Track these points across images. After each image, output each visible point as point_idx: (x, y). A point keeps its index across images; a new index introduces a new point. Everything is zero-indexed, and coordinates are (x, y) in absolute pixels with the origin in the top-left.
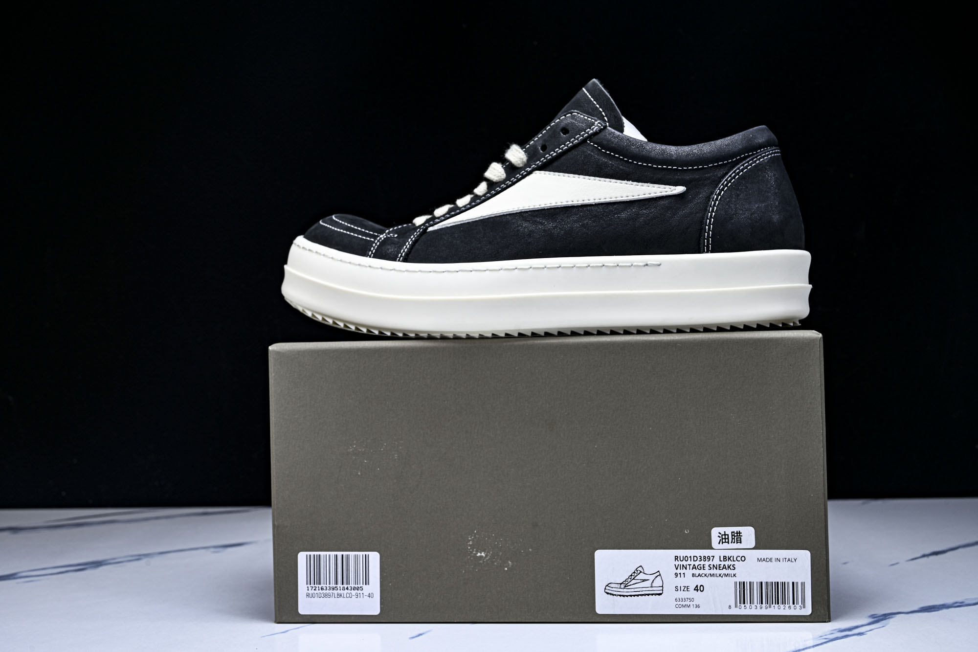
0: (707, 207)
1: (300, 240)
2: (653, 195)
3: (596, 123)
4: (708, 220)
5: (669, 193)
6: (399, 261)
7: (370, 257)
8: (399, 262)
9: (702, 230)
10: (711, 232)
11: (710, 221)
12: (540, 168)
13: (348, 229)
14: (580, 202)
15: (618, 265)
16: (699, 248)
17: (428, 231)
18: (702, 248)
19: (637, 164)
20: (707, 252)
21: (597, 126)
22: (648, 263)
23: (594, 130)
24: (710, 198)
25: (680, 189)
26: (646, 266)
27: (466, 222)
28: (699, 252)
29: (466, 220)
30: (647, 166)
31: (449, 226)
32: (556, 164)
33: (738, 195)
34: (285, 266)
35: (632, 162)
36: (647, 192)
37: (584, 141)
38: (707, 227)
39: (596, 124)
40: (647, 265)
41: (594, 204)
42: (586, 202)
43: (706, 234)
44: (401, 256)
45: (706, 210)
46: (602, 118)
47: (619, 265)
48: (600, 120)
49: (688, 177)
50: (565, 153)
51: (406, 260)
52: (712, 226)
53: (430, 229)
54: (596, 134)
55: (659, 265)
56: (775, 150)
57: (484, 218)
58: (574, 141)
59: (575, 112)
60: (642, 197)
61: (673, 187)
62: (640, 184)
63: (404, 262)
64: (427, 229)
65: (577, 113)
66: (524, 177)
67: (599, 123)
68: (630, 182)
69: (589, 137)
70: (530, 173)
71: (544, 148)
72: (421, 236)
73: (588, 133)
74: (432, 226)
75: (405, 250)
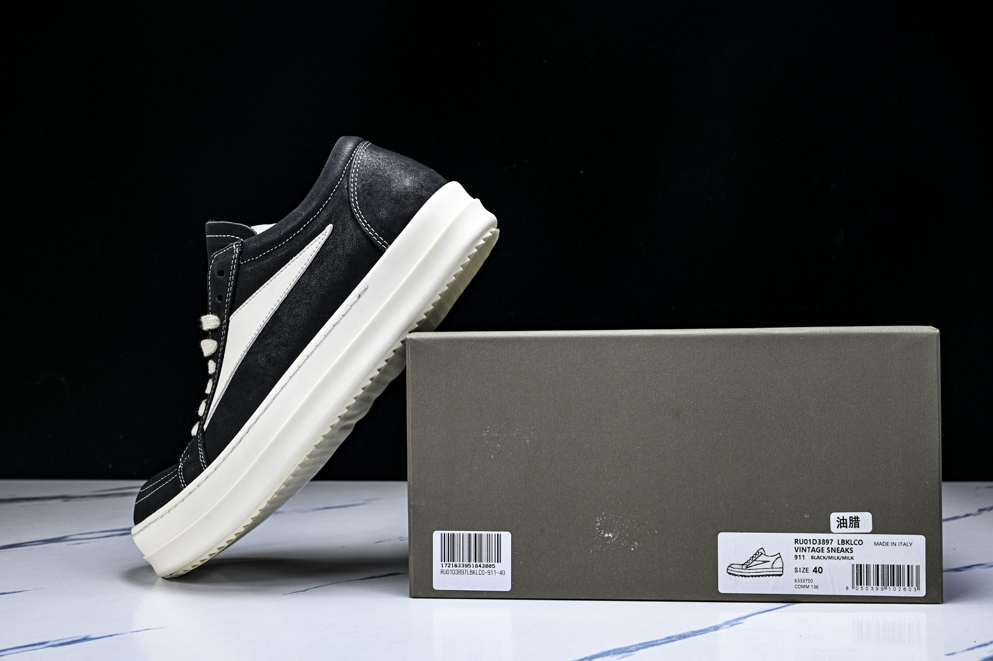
0: (356, 221)
2: (317, 250)
3: (234, 246)
4: (366, 228)
5: (325, 238)
6: (205, 468)
7: (185, 487)
8: (207, 469)
9: (369, 238)
10: (376, 233)
11: (368, 227)
12: (231, 312)
14: (278, 304)
15: (343, 315)
16: (380, 250)
17: (205, 430)
18: (382, 249)
19: (286, 243)
20: (387, 247)
21: (236, 247)
22: (359, 294)
23: (237, 252)
24: (353, 214)
25: (329, 228)
26: (360, 298)
27: (222, 396)
29: (220, 396)
30: (294, 237)
31: (214, 411)
32: (237, 298)
35: (282, 245)
36: (312, 252)
37: (239, 265)
38: (370, 233)
39: (235, 248)
40: (360, 296)
41: (286, 296)
42: (281, 300)
43: (374, 237)
44: (204, 464)
45: (358, 224)
46: (234, 240)
48: (234, 242)
49: (325, 214)
50: (235, 286)
51: (209, 463)
52: (372, 229)
53: (205, 427)
54: (240, 253)
55: (368, 287)
56: (363, 144)
58: (232, 273)
59: (215, 255)
60: (311, 259)
61: (324, 232)
62: (301, 252)
63: (209, 465)
64: (203, 429)
66: (227, 329)
67: (236, 245)
68: (294, 258)
69: (239, 259)
70: (228, 322)
71: (220, 298)
72: (204, 438)
73: (235, 258)
74: (204, 424)
75: (202, 457)
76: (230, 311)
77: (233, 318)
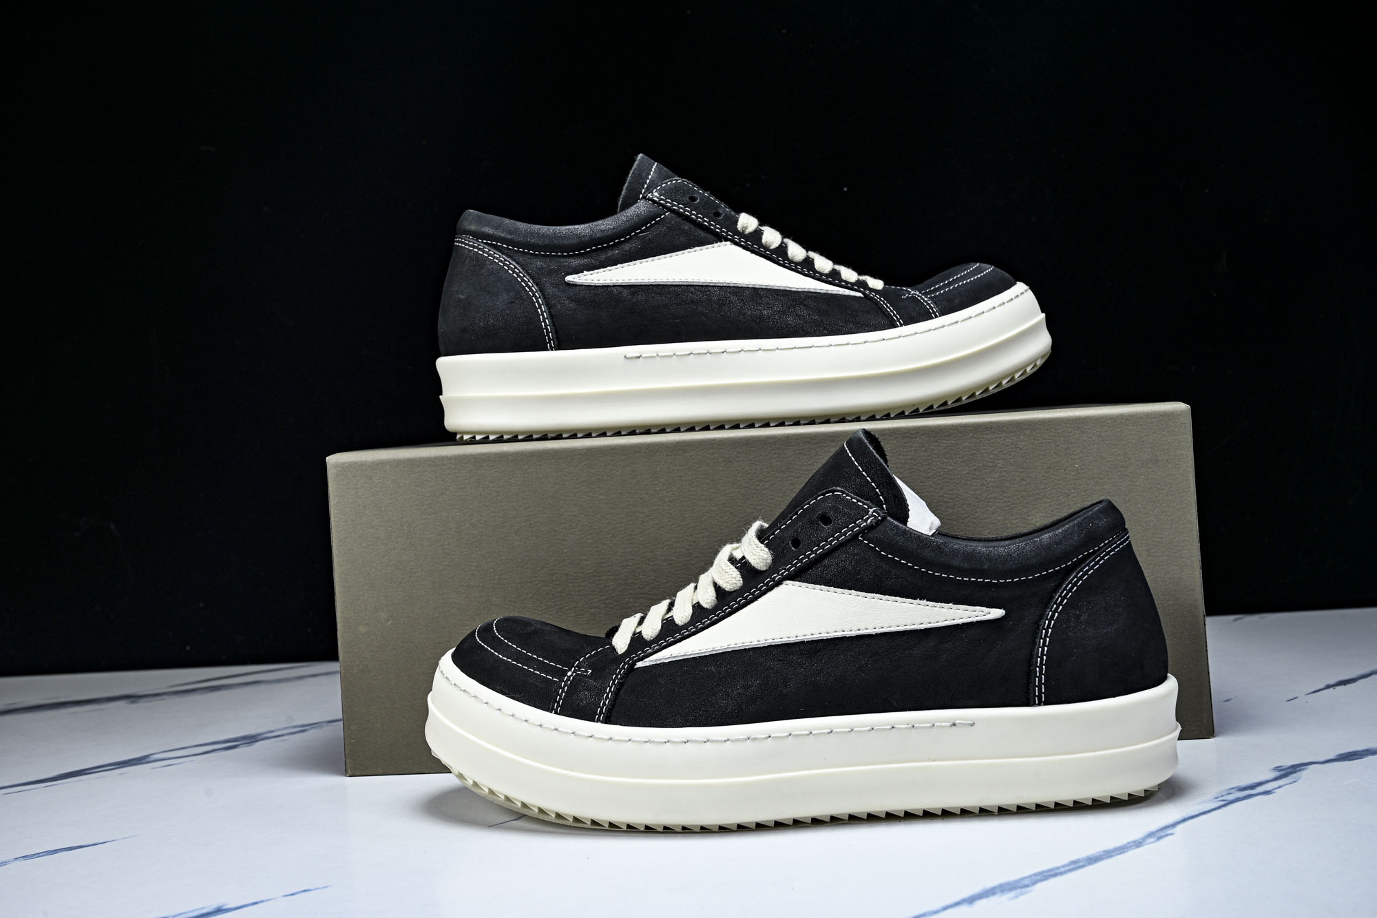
0: (1035, 638)
1: (447, 665)
2: (958, 621)
3: (871, 510)
4: (1039, 659)
5: (982, 618)
6: (598, 720)
7: (556, 713)
8: (599, 724)
9: (1030, 674)
10: (1043, 676)
11: (1042, 659)
12: (793, 577)
13: (518, 657)
14: (855, 632)
15: (913, 727)
16: (1029, 699)
17: (636, 667)
18: (1032, 700)
19: (933, 575)
20: (1039, 704)
21: (872, 515)
22: (957, 722)
23: (869, 521)
24: (1039, 625)
25: (997, 613)
26: (953, 727)
27: (691, 656)
28: (1028, 703)
30: (948, 578)
31: (667, 661)
32: (815, 571)
33: (1078, 617)
35: (926, 572)
36: (949, 618)
37: (854, 538)
38: (1038, 669)
39: (870, 513)
40: (954, 725)
41: (874, 634)
42: (863, 631)
43: (1037, 679)
44: (601, 712)
45: (1034, 644)
46: (879, 504)
47: (915, 726)
48: (876, 506)
49: (1006, 594)
50: (827, 554)
51: (608, 719)
52: (1044, 667)
53: (639, 664)
54: (870, 528)
55: (973, 725)
56: (1123, 537)
57: (717, 652)
58: (840, 536)
59: (838, 491)
60: (943, 624)
61: (986, 610)
62: (939, 604)
63: (606, 723)
64: (635, 663)
66: (770, 588)
67: (874, 511)
68: (924, 602)
69: (862, 531)
70: (778, 584)
71: (797, 546)
72: (627, 676)
73: (859, 525)
74: (641, 659)
75: (605, 702)
76: (794, 574)
77: (788, 586)
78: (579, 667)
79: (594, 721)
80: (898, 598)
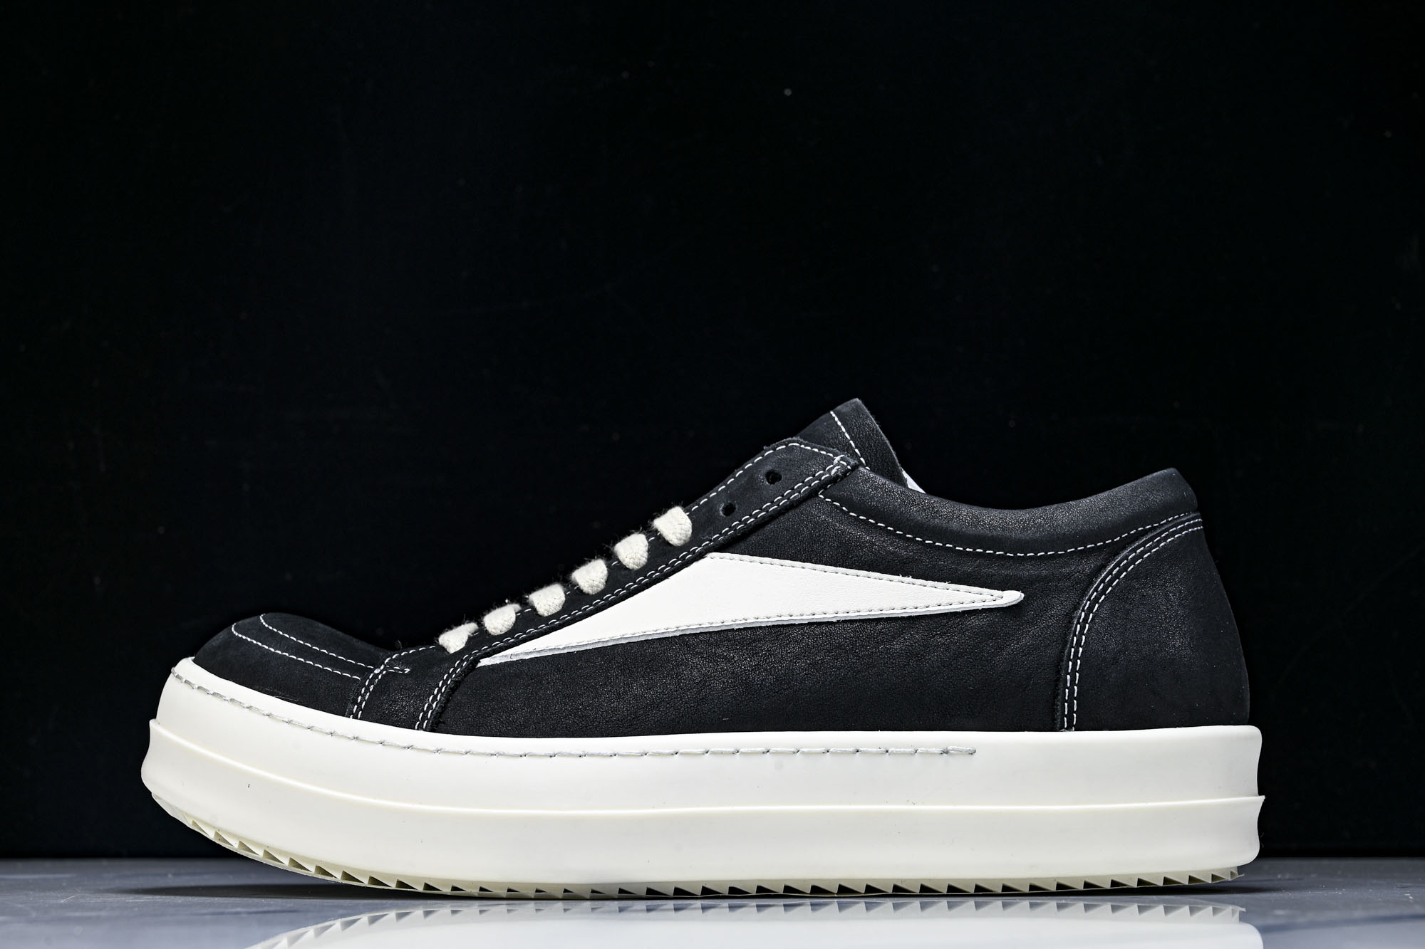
0: (1066, 635)
1: (187, 667)
2: (957, 607)
3: (838, 458)
4: (1070, 663)
5: (990, 604)
6: (420, 728)
7: (355, 717)
8: (421, 732)
9: (1058, 681)
10: (1076, 687)
11: (1075, 664)
12: (722, 548)
13: (300, 650)
14: (807, 618)
15: (887, 752)
16: (1054, 720)
17: (479, 665)
18: (1059, 720)
19: (922, 543)
20: (1069, 729)
21: (839, 464)
22: (950, 748)
23: (833, 472)
24: (1072, 618)
25: (1012, 597)
26: (945, 755)
27: (566, 651)
28: (1053, 728)
29: (564, 648)
30: (944, 548)
31: (527, 657)
32: (753, 538)
33: (1127, 612)
34: (152, 723)
35: (913, 540)
36: (944, 601)
37: (812, 494)
38: (1068, 677)
39: (836, 461)
40: (946, 752)
41: (835, 620)
42: (819, 617)
43: (1067, 690)
44: (424, 718)
45: (1065, 642)
46: (846, 448)
47: (890, 750)
48: (844, 452)
49: (1027, 571)
50: (772, 518)
51: (437, 726)
52: (1077, 674)
53: (485, 662)
54: (834, 480)
55: (973, 753)
56: (1193, 519)
57: (605, 645)
58: (790, 494)
59: (795, 441)
60: (934, 610)
61: (997, 593)
62: (930, 583)
63: (430, 731)
64: (477, 661)
65: (798, 442)
66: (687, 564)
67: (842, 459)
68: (910, 579)
69: (823, 485)
70: (701, 556)
71: (729, 510)
72: (465, 676)
73: (819, 478)
74: (488, 655)
75: (432, 704)
76: (723, 545)
77: (714, 559)
78: (391, 665)
79: (414, 729)
80: (871, 574)
